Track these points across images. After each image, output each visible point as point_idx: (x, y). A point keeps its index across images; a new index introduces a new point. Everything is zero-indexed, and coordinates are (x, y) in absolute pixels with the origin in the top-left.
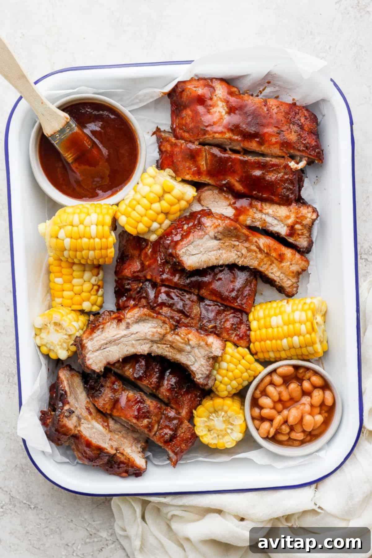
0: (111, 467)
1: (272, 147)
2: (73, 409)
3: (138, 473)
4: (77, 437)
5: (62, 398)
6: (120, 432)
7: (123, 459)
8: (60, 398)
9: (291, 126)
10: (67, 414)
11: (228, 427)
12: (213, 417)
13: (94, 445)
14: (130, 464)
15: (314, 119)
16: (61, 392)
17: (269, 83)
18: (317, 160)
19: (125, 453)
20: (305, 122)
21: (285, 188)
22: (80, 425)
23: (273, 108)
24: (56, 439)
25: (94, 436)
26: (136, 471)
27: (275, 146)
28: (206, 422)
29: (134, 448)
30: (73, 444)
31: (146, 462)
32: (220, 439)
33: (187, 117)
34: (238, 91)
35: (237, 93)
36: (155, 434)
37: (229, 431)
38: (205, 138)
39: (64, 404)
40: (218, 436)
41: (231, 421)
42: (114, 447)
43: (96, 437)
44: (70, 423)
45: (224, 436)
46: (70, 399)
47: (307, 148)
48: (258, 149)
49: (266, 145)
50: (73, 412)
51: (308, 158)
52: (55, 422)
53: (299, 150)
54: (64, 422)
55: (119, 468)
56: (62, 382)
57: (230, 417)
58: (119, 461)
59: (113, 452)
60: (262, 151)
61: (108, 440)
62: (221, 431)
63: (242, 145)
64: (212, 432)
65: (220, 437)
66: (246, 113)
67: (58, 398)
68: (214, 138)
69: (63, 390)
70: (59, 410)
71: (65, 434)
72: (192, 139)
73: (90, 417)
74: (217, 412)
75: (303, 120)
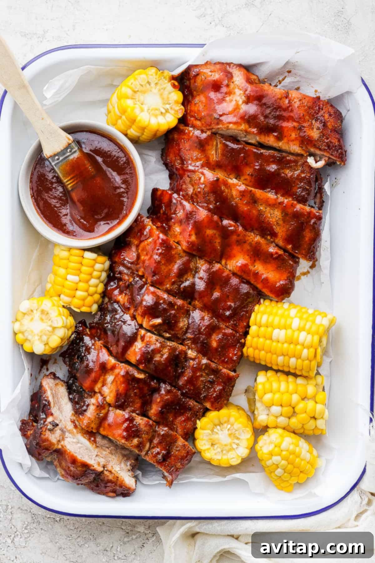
0: (97, 486)
1: (291, 143)
2: (57, 422)
3: (126, 493)
4: (60, 453)
5: (44, 409)
6: (108, 448)
7: (111, 477)
8: (43, 409)
9: (314, 122)
10: (50, 427)
11: (233, 441)
12: (218, 430)
13: (79, 461)
14: (119, 483)
15: (339, 116)
16: (44, 402)
17: (289, 72)
18: (339, 161)
19: (113, 471)
20: (328, 118)
21: (300, 188)
22: (63, 439)
23: (295, 100)
24: (37, 453)
25: (80, 452)
26: (124, 491)
27: (294, 142)
28: (210, 434)
29: (123, 465)
30: (55, 460)
31: (136, 481)
32: (224, 454)
33: (200, 103)
34: (257, 79)
35: (257, 81)
36: (147, 454)
37: (235, 446)
38: (218, 128)
39: (47, 416)
40: (222, 451)
41: (237, 435)
42: (102, 464)
43: (81, 451)
44: (53, 438)
45: (228, 451)
46: (54, 410)
47: (329, 146)
48: (275, 145)
49: (285, 140)
50: (57, 425)
51: (329, 158)
52: (37, 435)
53: (320, 149)
54: (47, 436)
55: (106, 487)
56: (45, 392)
57: (236, 431)
58: (106, 478)
59: (100, 469)
60: (279, 147)
61: (94, 456)
62: (226, 445)
63: (258, 138)
64: (216, 446)
65: (224, 452)
66: (265, 104)
67: (41, 409)
68: (228, 128)
69: (46, 400)
70: (42, 422)
71: (47, 449)
72: (204, 128)
73: (75, 431)
74: (222, 424)
75: (327, 116)
